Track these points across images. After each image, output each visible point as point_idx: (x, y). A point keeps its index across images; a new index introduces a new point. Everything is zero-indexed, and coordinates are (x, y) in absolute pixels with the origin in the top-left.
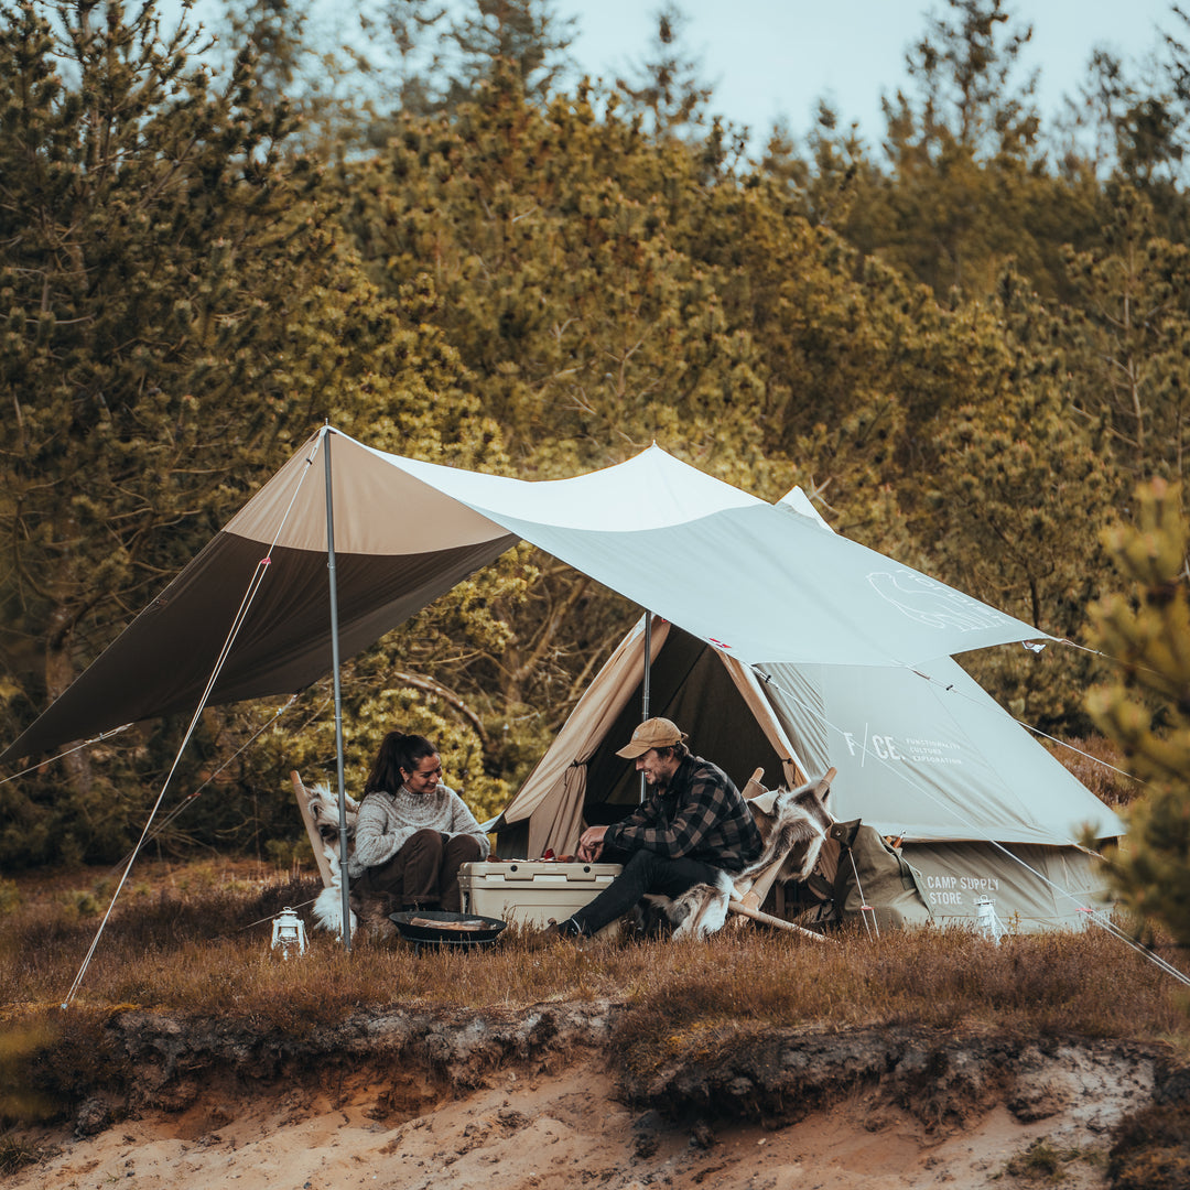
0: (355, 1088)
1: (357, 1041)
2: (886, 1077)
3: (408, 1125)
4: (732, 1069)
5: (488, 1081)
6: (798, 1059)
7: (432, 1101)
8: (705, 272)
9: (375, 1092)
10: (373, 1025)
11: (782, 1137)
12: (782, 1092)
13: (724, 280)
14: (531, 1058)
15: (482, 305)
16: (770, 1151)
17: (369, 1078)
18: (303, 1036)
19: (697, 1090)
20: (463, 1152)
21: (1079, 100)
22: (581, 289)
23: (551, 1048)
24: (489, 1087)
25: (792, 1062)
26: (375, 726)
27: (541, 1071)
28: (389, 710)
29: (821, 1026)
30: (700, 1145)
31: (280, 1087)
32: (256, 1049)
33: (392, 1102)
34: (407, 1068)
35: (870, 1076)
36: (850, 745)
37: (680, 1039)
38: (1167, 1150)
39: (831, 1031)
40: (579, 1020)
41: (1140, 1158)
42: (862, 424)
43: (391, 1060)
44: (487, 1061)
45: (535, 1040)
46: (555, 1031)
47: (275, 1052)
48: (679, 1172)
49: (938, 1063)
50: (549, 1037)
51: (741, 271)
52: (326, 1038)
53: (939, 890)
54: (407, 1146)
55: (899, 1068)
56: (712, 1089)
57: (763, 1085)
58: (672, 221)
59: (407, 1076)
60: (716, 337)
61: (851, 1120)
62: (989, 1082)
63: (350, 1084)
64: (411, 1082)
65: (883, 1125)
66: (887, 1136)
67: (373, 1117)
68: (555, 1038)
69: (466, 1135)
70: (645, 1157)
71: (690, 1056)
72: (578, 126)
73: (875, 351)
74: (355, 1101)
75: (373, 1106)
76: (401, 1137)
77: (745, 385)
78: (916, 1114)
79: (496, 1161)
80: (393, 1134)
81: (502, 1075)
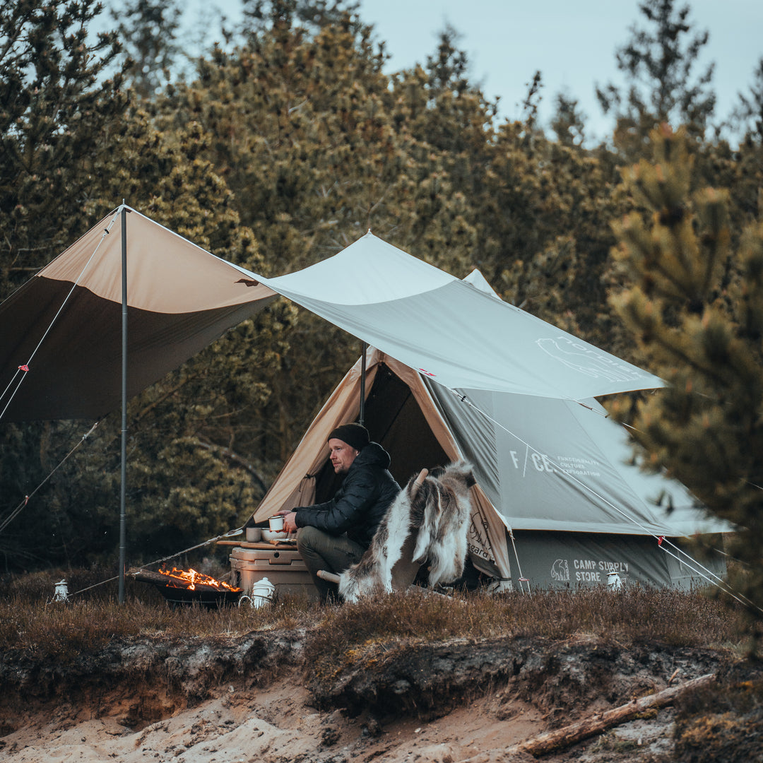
0: (112, 702)
1: (114, 665)
2: (513, 679)
3: (150, 728)
4: (395, 673)
5: (212, 693)
6: (445, 665)
7: (170, 711)
8: (437, 155)
9: (127, 705)
10: (125, 652)
11: (434, 726)
12: (434, 691)
13: (451, 161)
14: (246, 675)
15: (265, 172)
16: (424, 736)
17: (123, 693)
18: (70, 661)
19: (367, 691)
20: (188, 746)
21: (750, 97)
22: (338, 160)
23: (261, 666)
24: (213, 698)
25: (440, 667)
26: (168, 466)
27: (254, 684)
28: (178, 454)
29: (464, 640)
30: (370, 734)
31: (53, 703)
32: (34, 673)
33: (141, 713)
34: (152, 685)
35: (501, 678)
36: (515, 460)
37: (355, 652)
38: (720, 716)
39: (472, 643)
40: (282, 644)
41: (698, 721)
42: (549, 259)
43: (139, 679)
44: (211, 677)
45: (249, 660)
46: (265, 653)
47: (49, 674)
48: (354, 755)
49: (552, 666)
50: (260, 658)
51: (464, 155)
52: (89, 664)
53: (583, 570)
54: (148, 743)
55: (523, 670)
56: (378, 689)
57: (418, 686)
58: (413, 116)
59: (152, 692)
60: (439, 196)
61: (486, 711)
62: (593, 680)
63: (108, 698)
64: (154, 697)
65: (510, 715)
66: (514, 722)
67: (125, 725)
68: (265, 659)
69: (193, 733)
70: (329, 746)
71: (363, 664)
72: (341, 50)
73: (561, 212)
74: (111, 712)
75: (124, 716)
76: (144, 738)
77: (461, 232)
78: (536, 705)
79: (215, 751)
80: (139, 735)
81: (223, 688)
